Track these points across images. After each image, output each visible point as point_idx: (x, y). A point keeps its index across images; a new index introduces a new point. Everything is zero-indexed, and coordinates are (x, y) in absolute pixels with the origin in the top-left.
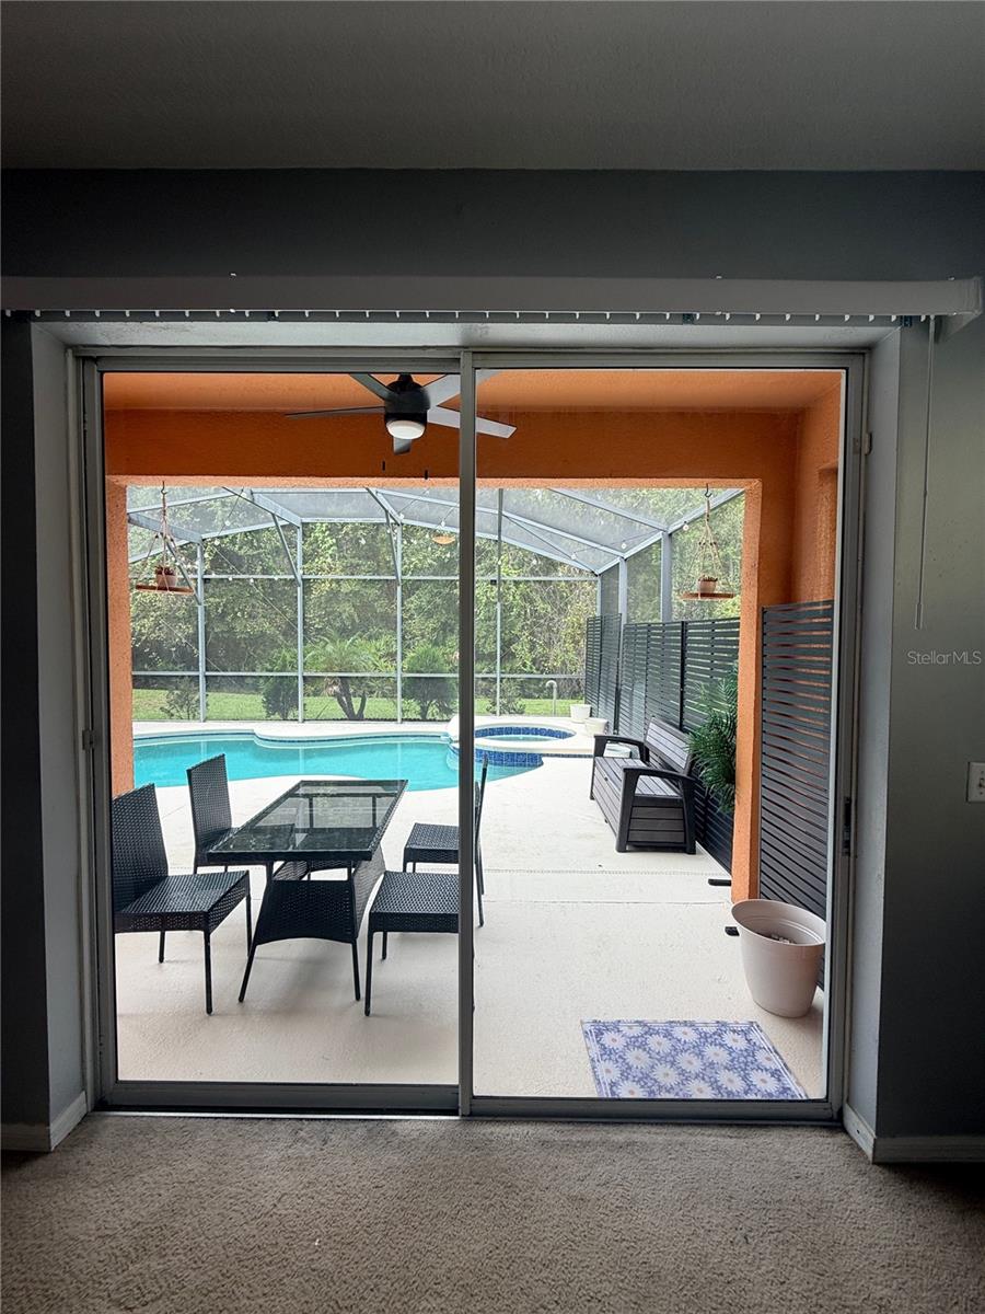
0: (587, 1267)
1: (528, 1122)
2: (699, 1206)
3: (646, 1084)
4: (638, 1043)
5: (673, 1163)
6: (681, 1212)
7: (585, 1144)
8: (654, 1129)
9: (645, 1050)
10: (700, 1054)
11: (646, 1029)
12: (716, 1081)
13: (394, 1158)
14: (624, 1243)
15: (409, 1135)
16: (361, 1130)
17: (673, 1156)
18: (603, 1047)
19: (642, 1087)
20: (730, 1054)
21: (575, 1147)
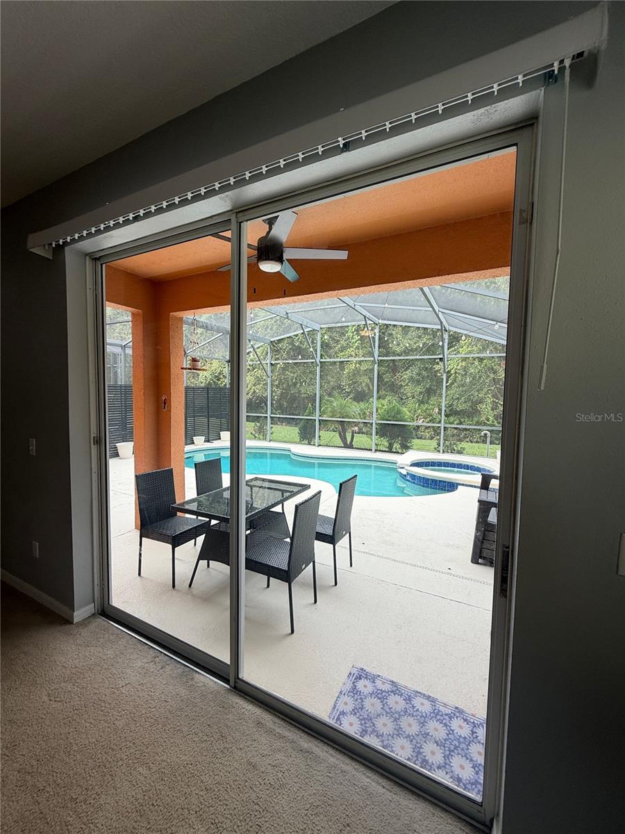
0: (227, 805)
1: (260, 707)
2: (322, 816)
3: (365, 723)
4: (381, 695)
5: (326, 779)
6: (306, 812)
7: (282, 737)
8: (332, 752)
9: (382, 702)
10: (423, 724)
11: (394, 689)
12: (421, 747)
13: (183, 692)
14: (257, 806)
15: (198, 683)
16: (180, 670)
17: (330, 775)
18: (354, 687)
19: (361, 724)
20: (447, 735)
21: (275, 735)
